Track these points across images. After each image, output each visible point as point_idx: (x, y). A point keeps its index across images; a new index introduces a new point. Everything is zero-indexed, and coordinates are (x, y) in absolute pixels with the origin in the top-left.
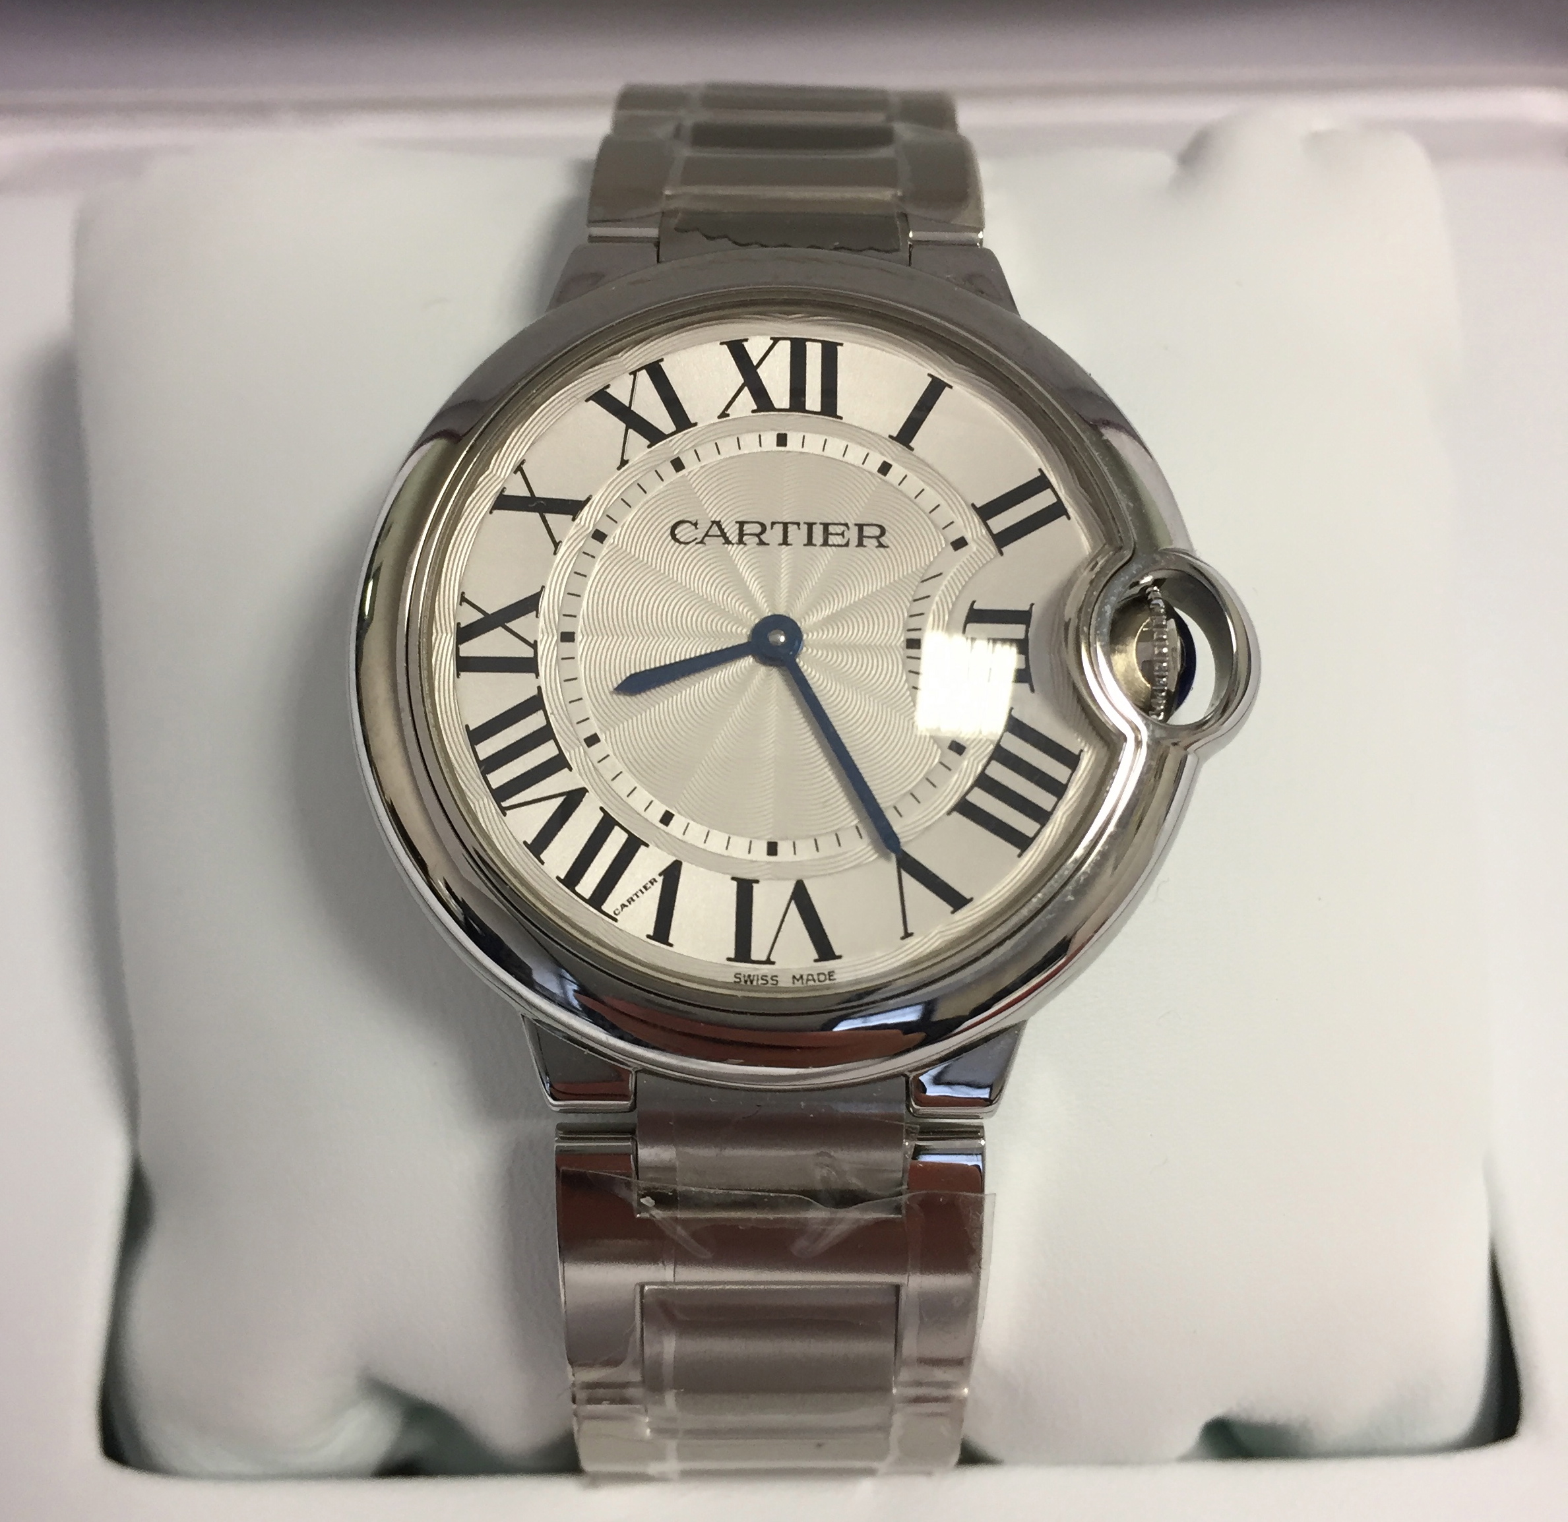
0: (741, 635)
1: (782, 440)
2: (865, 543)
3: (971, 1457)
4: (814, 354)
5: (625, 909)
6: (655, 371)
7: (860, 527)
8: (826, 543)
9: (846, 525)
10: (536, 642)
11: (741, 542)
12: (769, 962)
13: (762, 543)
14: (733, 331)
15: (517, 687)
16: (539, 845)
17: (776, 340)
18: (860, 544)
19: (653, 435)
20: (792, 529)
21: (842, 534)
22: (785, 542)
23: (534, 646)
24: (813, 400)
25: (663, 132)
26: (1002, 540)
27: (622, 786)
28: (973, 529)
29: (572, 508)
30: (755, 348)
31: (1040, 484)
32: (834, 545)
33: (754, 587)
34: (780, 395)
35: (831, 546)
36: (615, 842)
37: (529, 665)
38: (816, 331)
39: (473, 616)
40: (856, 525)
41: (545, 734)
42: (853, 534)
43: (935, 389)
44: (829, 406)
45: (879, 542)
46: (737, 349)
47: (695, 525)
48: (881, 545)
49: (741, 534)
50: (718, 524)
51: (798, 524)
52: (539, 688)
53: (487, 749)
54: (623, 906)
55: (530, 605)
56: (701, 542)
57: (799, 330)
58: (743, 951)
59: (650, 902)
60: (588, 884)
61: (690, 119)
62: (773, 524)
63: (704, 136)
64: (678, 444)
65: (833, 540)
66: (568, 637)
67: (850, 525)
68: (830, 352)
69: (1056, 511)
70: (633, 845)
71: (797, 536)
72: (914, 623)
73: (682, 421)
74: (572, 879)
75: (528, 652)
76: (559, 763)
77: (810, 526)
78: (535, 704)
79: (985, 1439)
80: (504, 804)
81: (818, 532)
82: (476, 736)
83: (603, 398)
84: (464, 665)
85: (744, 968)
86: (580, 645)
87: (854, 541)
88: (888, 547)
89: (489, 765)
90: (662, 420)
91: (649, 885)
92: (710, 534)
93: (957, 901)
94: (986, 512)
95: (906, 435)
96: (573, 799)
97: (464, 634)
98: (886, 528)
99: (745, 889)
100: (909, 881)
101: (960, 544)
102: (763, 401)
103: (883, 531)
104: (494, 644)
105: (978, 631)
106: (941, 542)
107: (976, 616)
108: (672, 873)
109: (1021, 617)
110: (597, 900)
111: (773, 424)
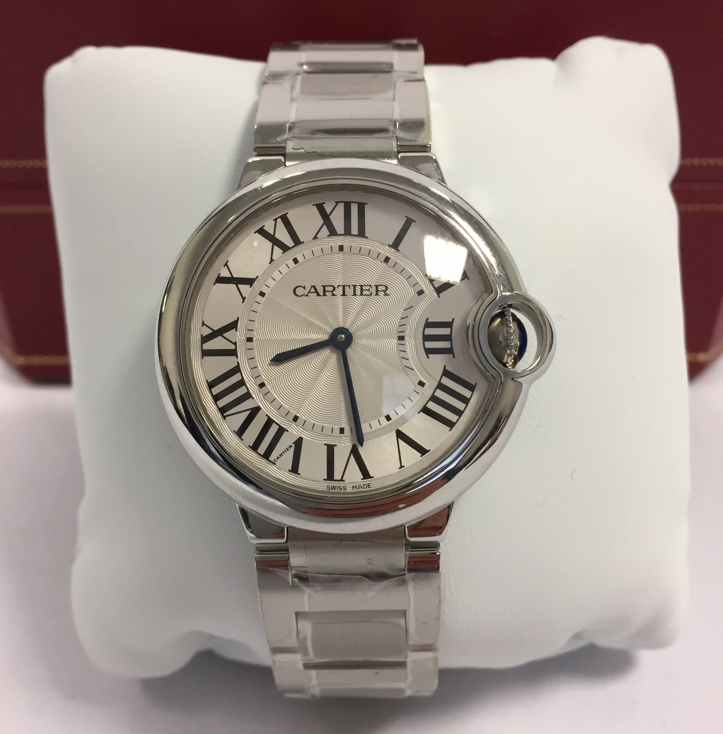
0: (325, 337)
1: (341, 248)
2: (379, 294)
4: (354, 208)
5: (279, 459)
6: (285, 219)
7: (377, 286)
8: (361, 294)
9: (370, 286)
10: (236, 342)
11: (324, 295)
12: (342, 480)
13: (333, 295)
14: (318, 199)
15: (228, 363)
17: (337, 203)
18: (377, 294)
19: (285, 248)
20: (347, 288)
21: (369, 290)
22: (344, 294)
23: (235, 344)
24: (355, 230)
26: (439, 290)
29: (250, 282)
30: (328, 207)
32: (366, 295)
35: (364, 295)
36: (274, 430)
37: (233, 353)
38: (355, 199)
39: (208, 331)
40: (375, 285)
41: (241, 383)
42: (373, 290)
43: (409, 223)
44: (362, 232)
45: (385, 293)
46: (320, 208)
47: (304, 288)
48: (386, 294)
49: (325, 291)
50: (314, 287)
51: (349, 286)
52: (238, 363)
53: (216, 390)
54: (278, 458)
55: (234, 325)
56: (307, 295)
57: (347, 198)
58: (330, 476)
59: (290, 455)
60: (263, 448)
62: (338, 286)
64: (295, 252)
65: (365, 293)
66: (250, 340)
67: (372, 286)
68: (361, 207)
70: (281, 431)
71: (349, 291)
72: (402, 328)
73: (297, 241)
74: (255, 446)
75: (233, 347)
76: (247, 396)
77: (355, 286)
78: (237, 370)
80: (225, 414)
81: (358, 289)
82: (212, 385)
83: (262, 232)
84: (206, 353)
85: (331, 484)
86: (255, 343)
87: (374, 293)
88: (389, 295)
89: (217, 398)
90: (289, 242)
91: (289, 448)
92: (310, 292)
93: (423, 451)
95: (396, 244)
96: (255, 411)
97: (205, 340)
98: (388, 286)
99: (330, 449)
100: (402, 443)
101: (421, 292)
102: (332, 231)
103: (387, 288)
104: (218, 343)
105: (430, 331)
106: (412, 292)
107: (429, 325)
108: (299, 443)
109: (448, 325)
110: (266, 455)
111: (337, 241)
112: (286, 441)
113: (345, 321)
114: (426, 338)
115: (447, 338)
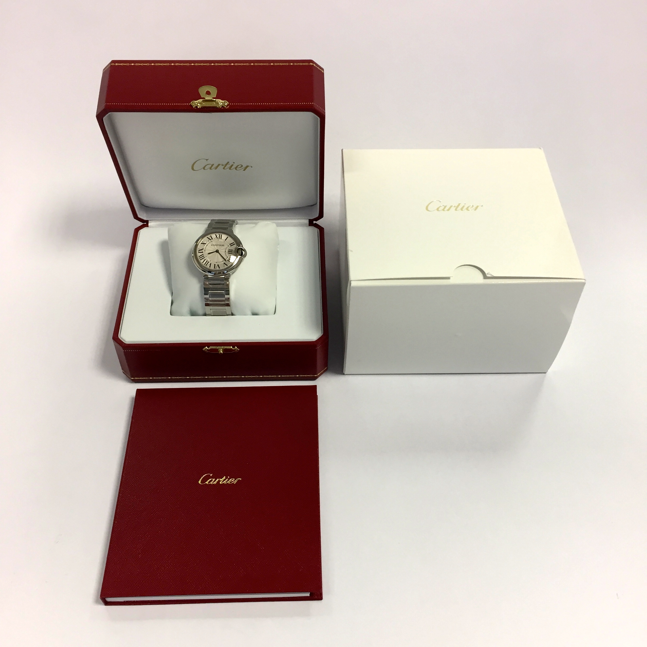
0: (215, 251)
1: (218, 240)
3: (232, 314)
4: (220, 235)
6: (211, 236)
14: (216, 234)
15: (202, 254)
16: (203, 262)
19: (210, 240)
24: (220, 238)
25: (213, 222)
26: (231, 246)
27: (208, 259)
28: (229, 245)
29: (205, 244)
30: (217, 235)
31: (233, 243)
33: (216, 248)
34: (218, 237)
36: (207, 262)
37: (203, 252)
38: (221, 234)
41: (203, 256)
43: (228, 237)
44: (221, 238)
46: (216, 235)
53: (200, 257)
55: (203, 249)
57: (220, 234)
58: (215, 268)
59: (209, 265)
60: (206, 264)
61: (215, 222)
63: (216, 223)
64: (212, 240)
66: (205, 251)
68: (221, 235)
69: (234, 244)
70: (208, 262)
71: (219, 245)
73: (212, 239)
74: (205, 264)
79: (234, 313)
82: (199, 256)
83: (208, 238)
84: (199, 252)
85: (215, 269)
86: (206, 251)
89: (200, 258)
90: (211, 239)
93: (227, 265)
94: (230, 244)
95: (226, 240)
96: (205, 260)
97: (199, 251)
99: (215, 265)
100: (224, 264)
101: (228, 246)
102: (217, 238)
103: (224, 245)
104: (200, 251)
105: (229, 251)
106: (227, 246)
107: (229, 250)
108: (211, 264)
109: (232, 250)
110: (206, 265)
111: (217, 239)
112: (209, 263)
113: (217, 249)
114: (229, 252)
115: (232, 252)
